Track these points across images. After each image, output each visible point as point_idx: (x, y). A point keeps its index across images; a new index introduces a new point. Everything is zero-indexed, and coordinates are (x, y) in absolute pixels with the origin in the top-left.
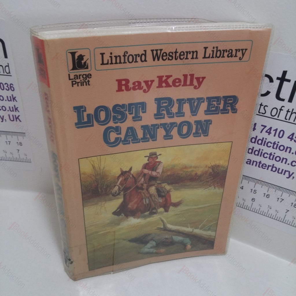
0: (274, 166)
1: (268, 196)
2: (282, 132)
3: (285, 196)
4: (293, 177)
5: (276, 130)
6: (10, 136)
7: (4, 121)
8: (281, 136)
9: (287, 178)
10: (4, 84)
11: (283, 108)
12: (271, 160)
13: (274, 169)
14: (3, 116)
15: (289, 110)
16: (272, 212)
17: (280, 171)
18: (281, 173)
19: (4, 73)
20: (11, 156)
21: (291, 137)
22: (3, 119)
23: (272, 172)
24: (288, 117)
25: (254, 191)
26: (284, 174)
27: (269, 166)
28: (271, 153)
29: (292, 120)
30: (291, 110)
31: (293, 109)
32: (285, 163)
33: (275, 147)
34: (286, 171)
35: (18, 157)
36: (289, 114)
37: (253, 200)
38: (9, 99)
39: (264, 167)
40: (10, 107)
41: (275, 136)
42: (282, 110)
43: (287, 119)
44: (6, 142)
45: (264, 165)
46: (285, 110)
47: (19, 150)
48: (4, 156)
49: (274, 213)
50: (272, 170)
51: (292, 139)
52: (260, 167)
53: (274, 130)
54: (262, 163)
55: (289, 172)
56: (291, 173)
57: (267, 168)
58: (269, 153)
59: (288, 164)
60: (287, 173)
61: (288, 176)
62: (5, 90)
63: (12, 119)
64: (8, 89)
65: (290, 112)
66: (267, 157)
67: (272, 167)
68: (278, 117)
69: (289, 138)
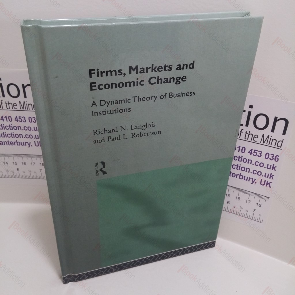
0: (241, 175)
1: (239, 199)
2: (244, 149)
3: (252, 198)
4: (256, 183)
5: (239, 147)
6: (35, 159)
7: (31, 146)
8: (243, 151)
9: (251, 183)
10: (32, 118)
11: (242, 131)
12: (238, 170)
13: (241, 177)
14: (30, 143)
15: (247, 132)
16: (243, 212)
17: (246, 179)
18: (247, 180)
19: (32, 109)
20: (35, 175)
21: (250, 152)
22: (29, 145)
23: (240, 179)
24: (247, 138)
25: (228, 195)
26: (249, 181)
27: (237, 175)
28: (238, 165)
29: (249, 140)
30: (248, 132)
31: (250, 132)
32: (249, 172)
33: (240, 160)
34: (250, 178)
35: (40, 175)
36: (247, 135)
37: (228, 203)
38: (36, 129)
39: (233, 176)
40: (35, 135)
41: (239, 151)
42: (242, 132)
43: (246, 139)
44: (31, 163)
45: (234, 174)
46: (244, 132)
47: (41, 170)
48: (29, 175)
49: (245, 213)
50: (240, 178)
51: (251, 153)
52: (231, 176)
53: (238, 147)
54: (232, 173)
55: (252, 179)
56: (254, 180)
57: (236, 176)
58: (236, 165)
59: (251, 173)
60: (251, 180)
61: (252, 182)
62: (33, 122)
63: (37, 145)
64: (35, 121)
65: (247, 133)
66: (235, 168)
67: (239, 175)
68: (240, 137)
69: (249, 152)
